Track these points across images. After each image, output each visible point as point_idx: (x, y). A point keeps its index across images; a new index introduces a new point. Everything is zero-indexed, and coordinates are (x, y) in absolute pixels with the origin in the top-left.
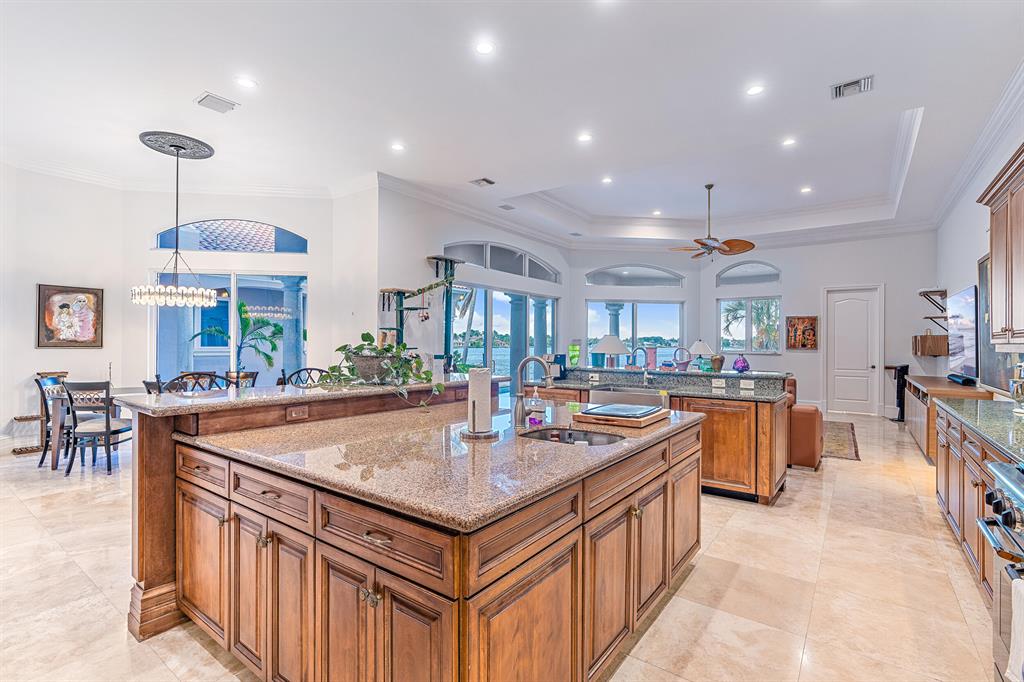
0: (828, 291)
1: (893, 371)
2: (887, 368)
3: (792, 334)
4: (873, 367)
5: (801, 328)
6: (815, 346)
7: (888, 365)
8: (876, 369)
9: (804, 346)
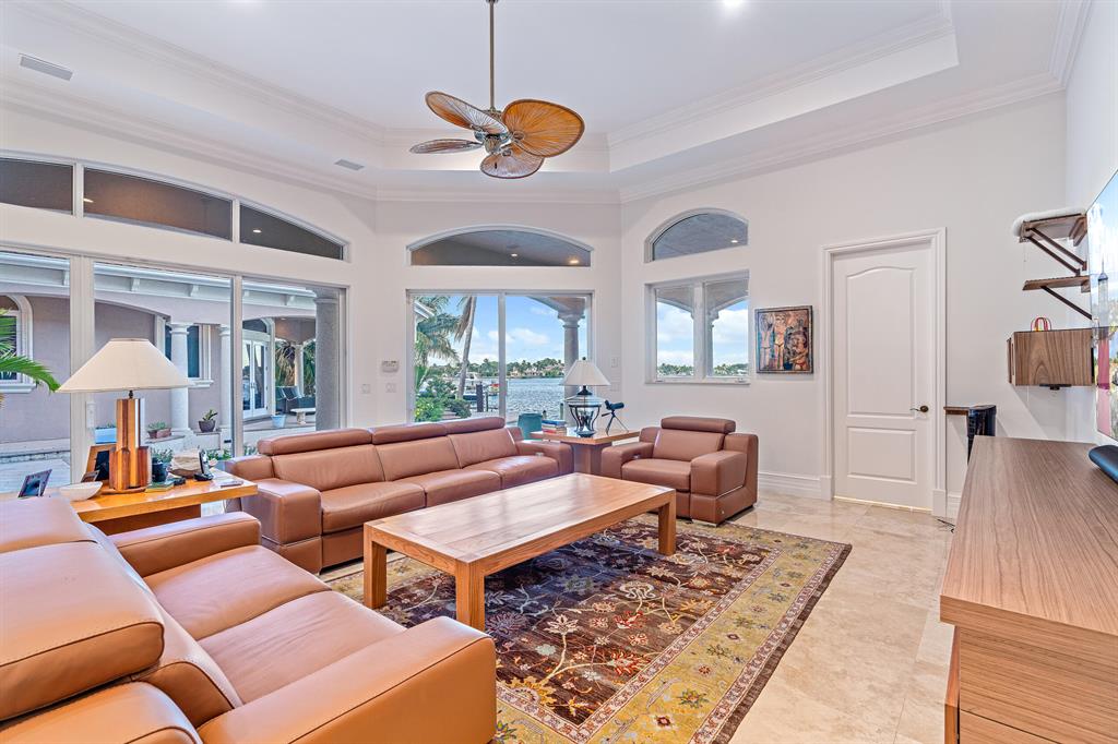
0: (834, 255)
1: (964, 417)
2: (950, 411)
3: (766, 344)
4: (924, 409)
5: (782, 329)
6: (808, 367)
7: (953, 404)
8: (930, 414)
9: (788, 366)
